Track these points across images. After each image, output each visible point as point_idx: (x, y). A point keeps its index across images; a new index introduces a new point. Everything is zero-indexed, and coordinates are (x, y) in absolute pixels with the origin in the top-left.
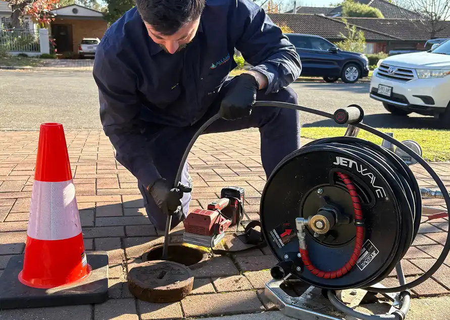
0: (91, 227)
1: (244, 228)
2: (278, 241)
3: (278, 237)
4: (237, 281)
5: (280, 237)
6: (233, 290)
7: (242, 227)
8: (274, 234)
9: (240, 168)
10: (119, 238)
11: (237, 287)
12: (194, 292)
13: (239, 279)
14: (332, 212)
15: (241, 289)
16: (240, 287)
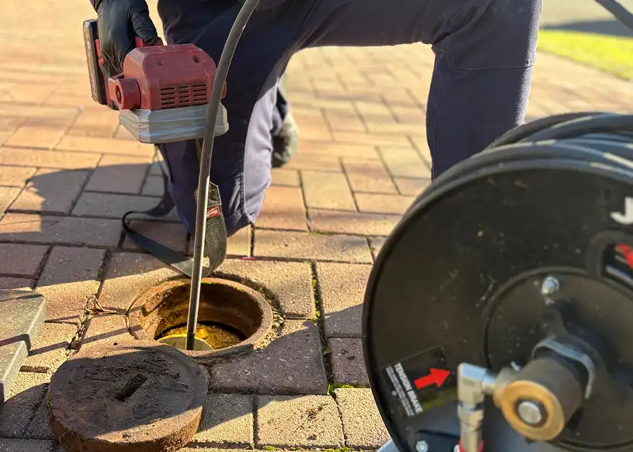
0: (62, 214)
1: (373, 255)
2: (407, 396)
3: (408, 386)
4: (312, 414)
5: (414, 388)
6: (295, 442)
7: (369, 253)
8: (397, 375)
9: (405, 105)
10: (104, 251)
11: (308, 435)
12: (201, 437)
13: (320, 409)
14: (579, 366)
15: (315, 443)
16: (313, 438)
